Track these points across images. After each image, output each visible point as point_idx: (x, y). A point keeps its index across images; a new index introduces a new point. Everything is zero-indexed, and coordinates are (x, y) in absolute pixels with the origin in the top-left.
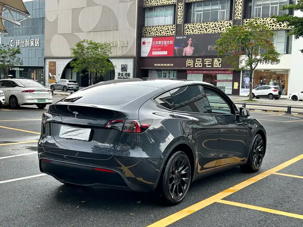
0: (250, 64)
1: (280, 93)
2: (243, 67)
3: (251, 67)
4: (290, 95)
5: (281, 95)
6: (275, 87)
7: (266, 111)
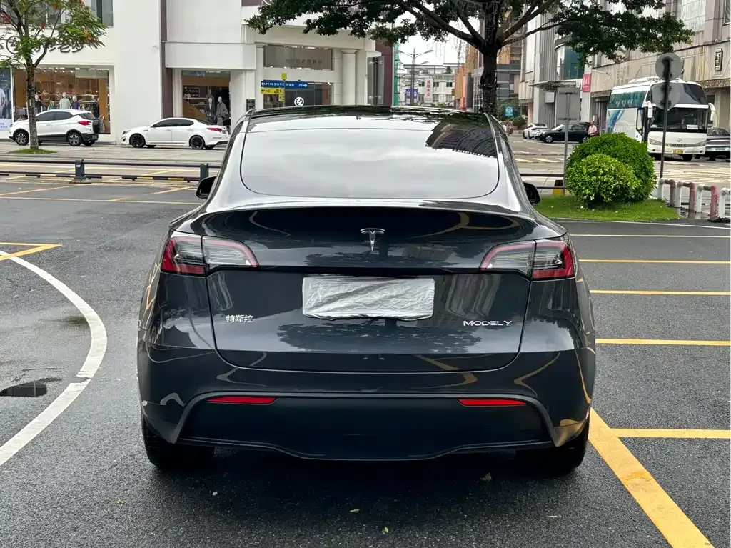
0: (26, 53)
1: (97, 129)
2: (6, 58)
3: (29, 60)
4: (124, 133)
5: (100, 135)
6: (84, 114)
7: (134, 180)
